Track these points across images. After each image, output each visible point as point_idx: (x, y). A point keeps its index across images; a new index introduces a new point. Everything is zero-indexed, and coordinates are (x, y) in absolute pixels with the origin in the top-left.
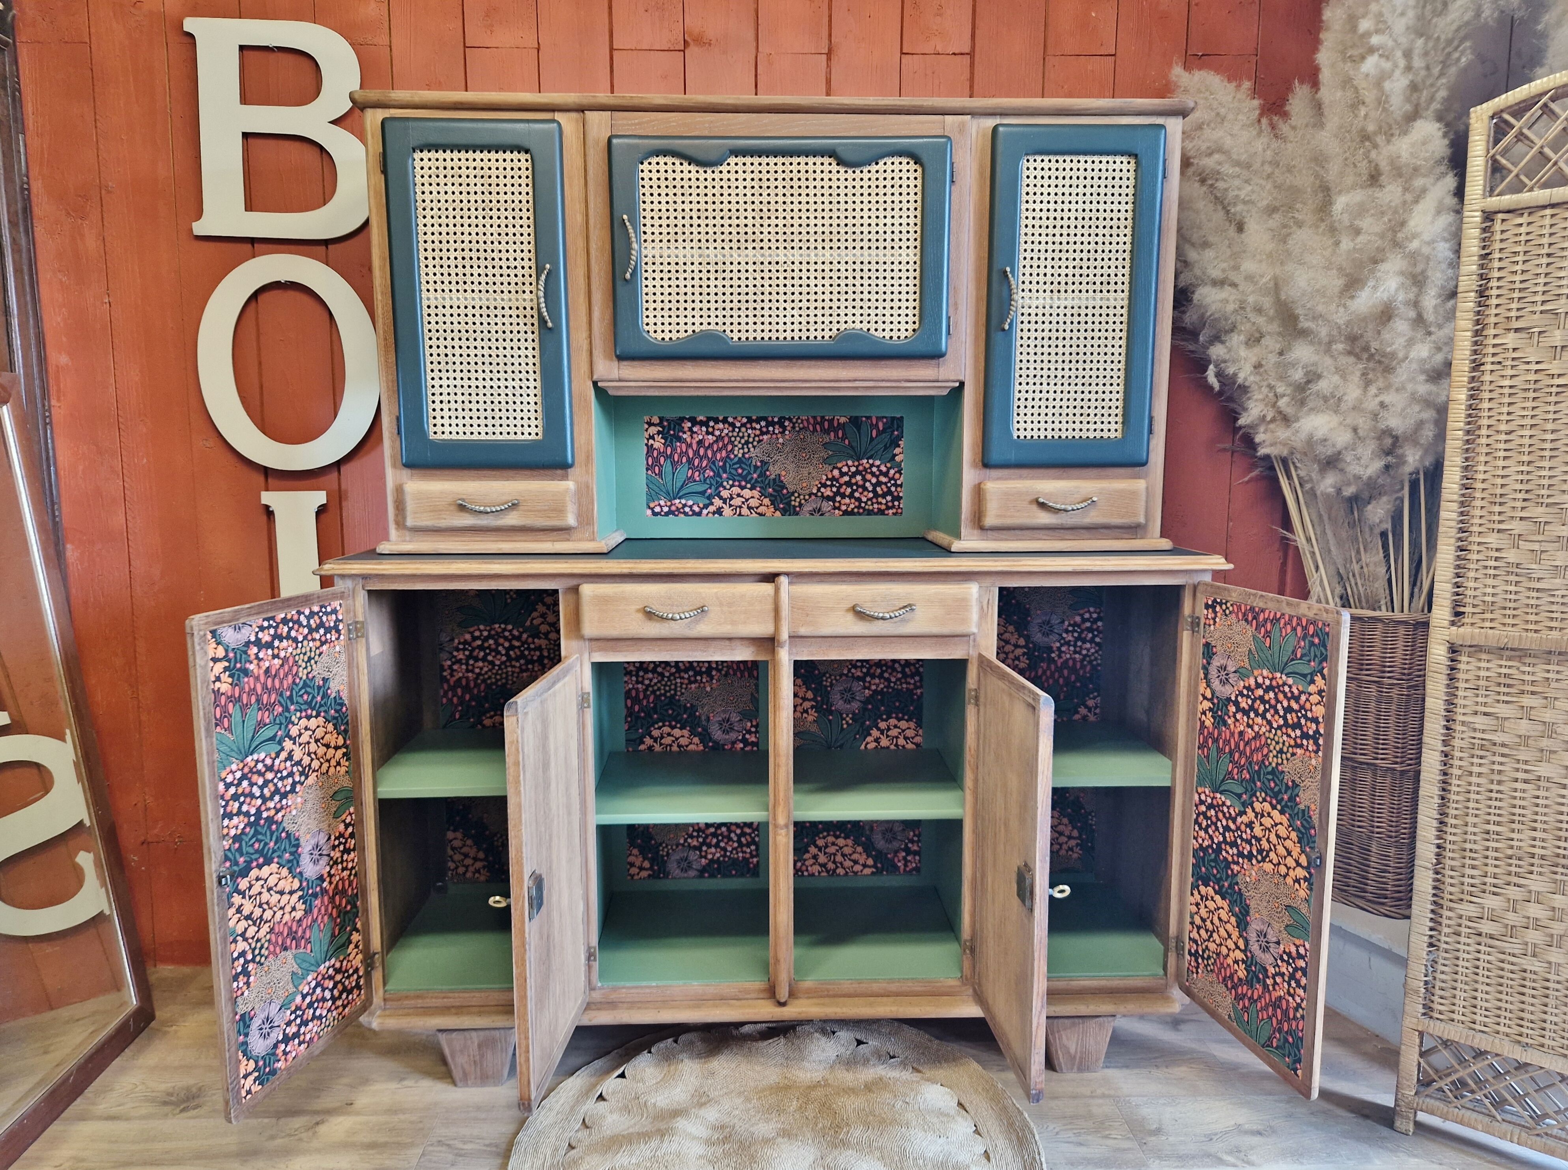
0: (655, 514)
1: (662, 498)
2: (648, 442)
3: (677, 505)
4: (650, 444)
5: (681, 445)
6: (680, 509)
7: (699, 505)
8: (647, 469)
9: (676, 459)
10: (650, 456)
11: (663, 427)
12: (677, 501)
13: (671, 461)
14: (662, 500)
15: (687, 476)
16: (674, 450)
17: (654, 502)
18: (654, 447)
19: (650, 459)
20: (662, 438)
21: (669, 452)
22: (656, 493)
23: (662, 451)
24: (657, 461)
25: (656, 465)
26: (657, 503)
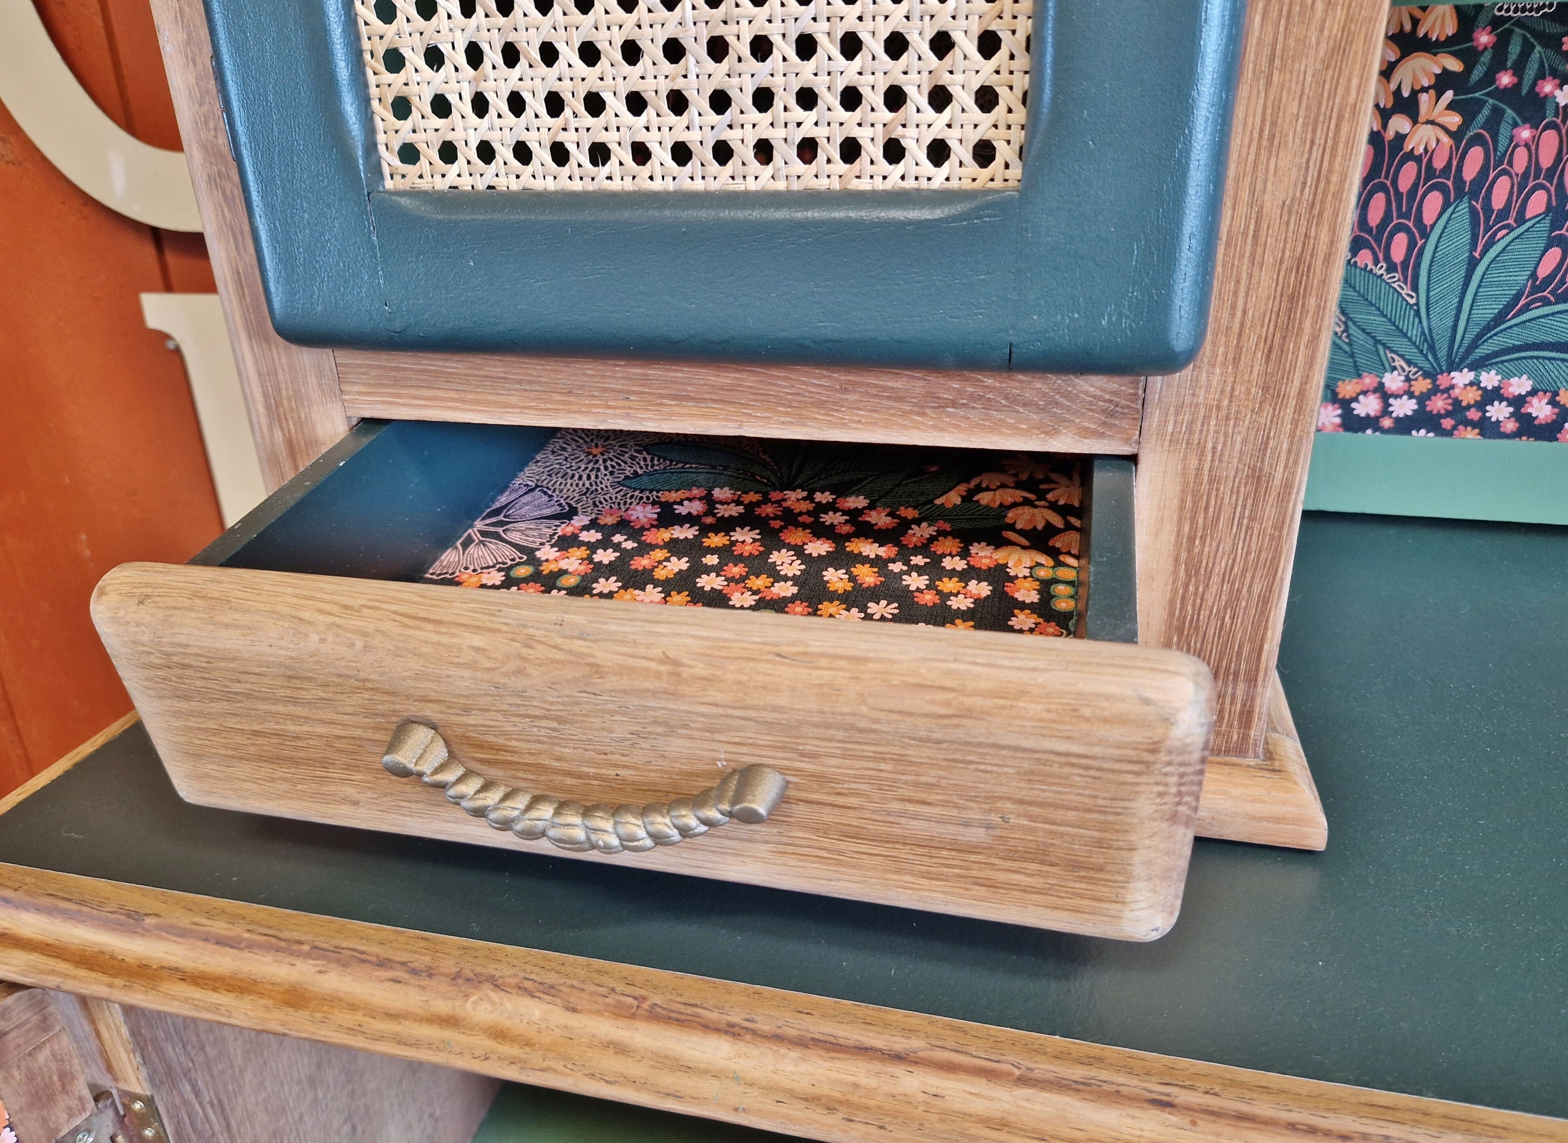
0: (1353, 423)
1: (1399, 362)
2: (1385, 126)
3: (1456, 392)
4: (1390, 134)
5: (1536, 140)
6: (1469, 407)
7: (1556, 394)
8: (1356, 246)
9: (1498, 202)
10: (1382, 188)
11: (1469, 57)
12: (1461, 378)
13: (1473, 212)
14: (1394, 368)
15: (1534, 275)
16: (1496, 161)
17: (1359, 376)
18: (1408, 146)
19: (1379, 199)
20: (1451, 107)
21: (1470, 172)
22: (1377, 342)
23: (1439, 164)
24: (1410, 209)
25: (1400, 228)
26: (1369, 381)
